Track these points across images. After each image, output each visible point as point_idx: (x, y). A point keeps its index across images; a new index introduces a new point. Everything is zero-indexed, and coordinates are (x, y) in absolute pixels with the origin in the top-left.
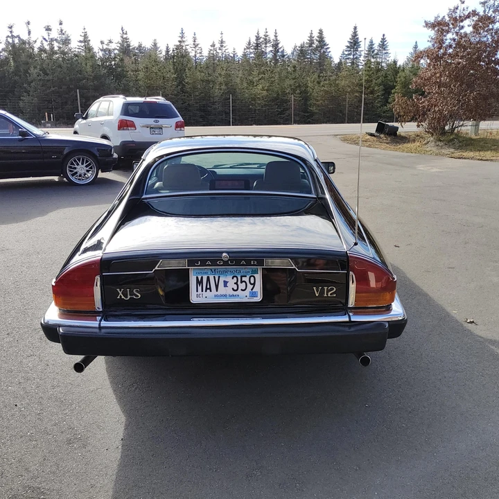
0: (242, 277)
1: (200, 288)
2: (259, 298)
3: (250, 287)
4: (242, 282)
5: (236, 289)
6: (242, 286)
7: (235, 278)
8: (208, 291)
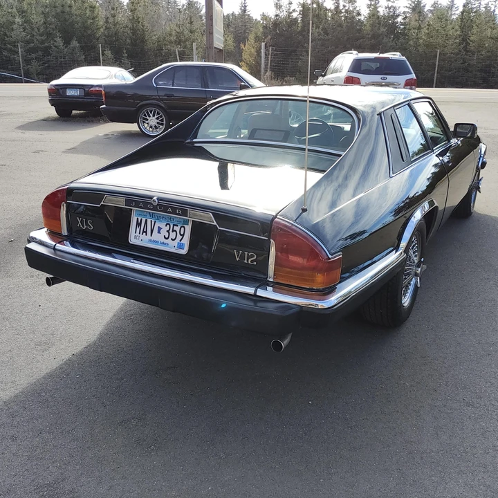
0: (174, 225)
1: (138, 230)
2: (184, 251)
3: (179, 237)
4: (173, 231)
5: (167, 237)
6: (173, 235)
7: (168, 226)
8: (144, 234)
